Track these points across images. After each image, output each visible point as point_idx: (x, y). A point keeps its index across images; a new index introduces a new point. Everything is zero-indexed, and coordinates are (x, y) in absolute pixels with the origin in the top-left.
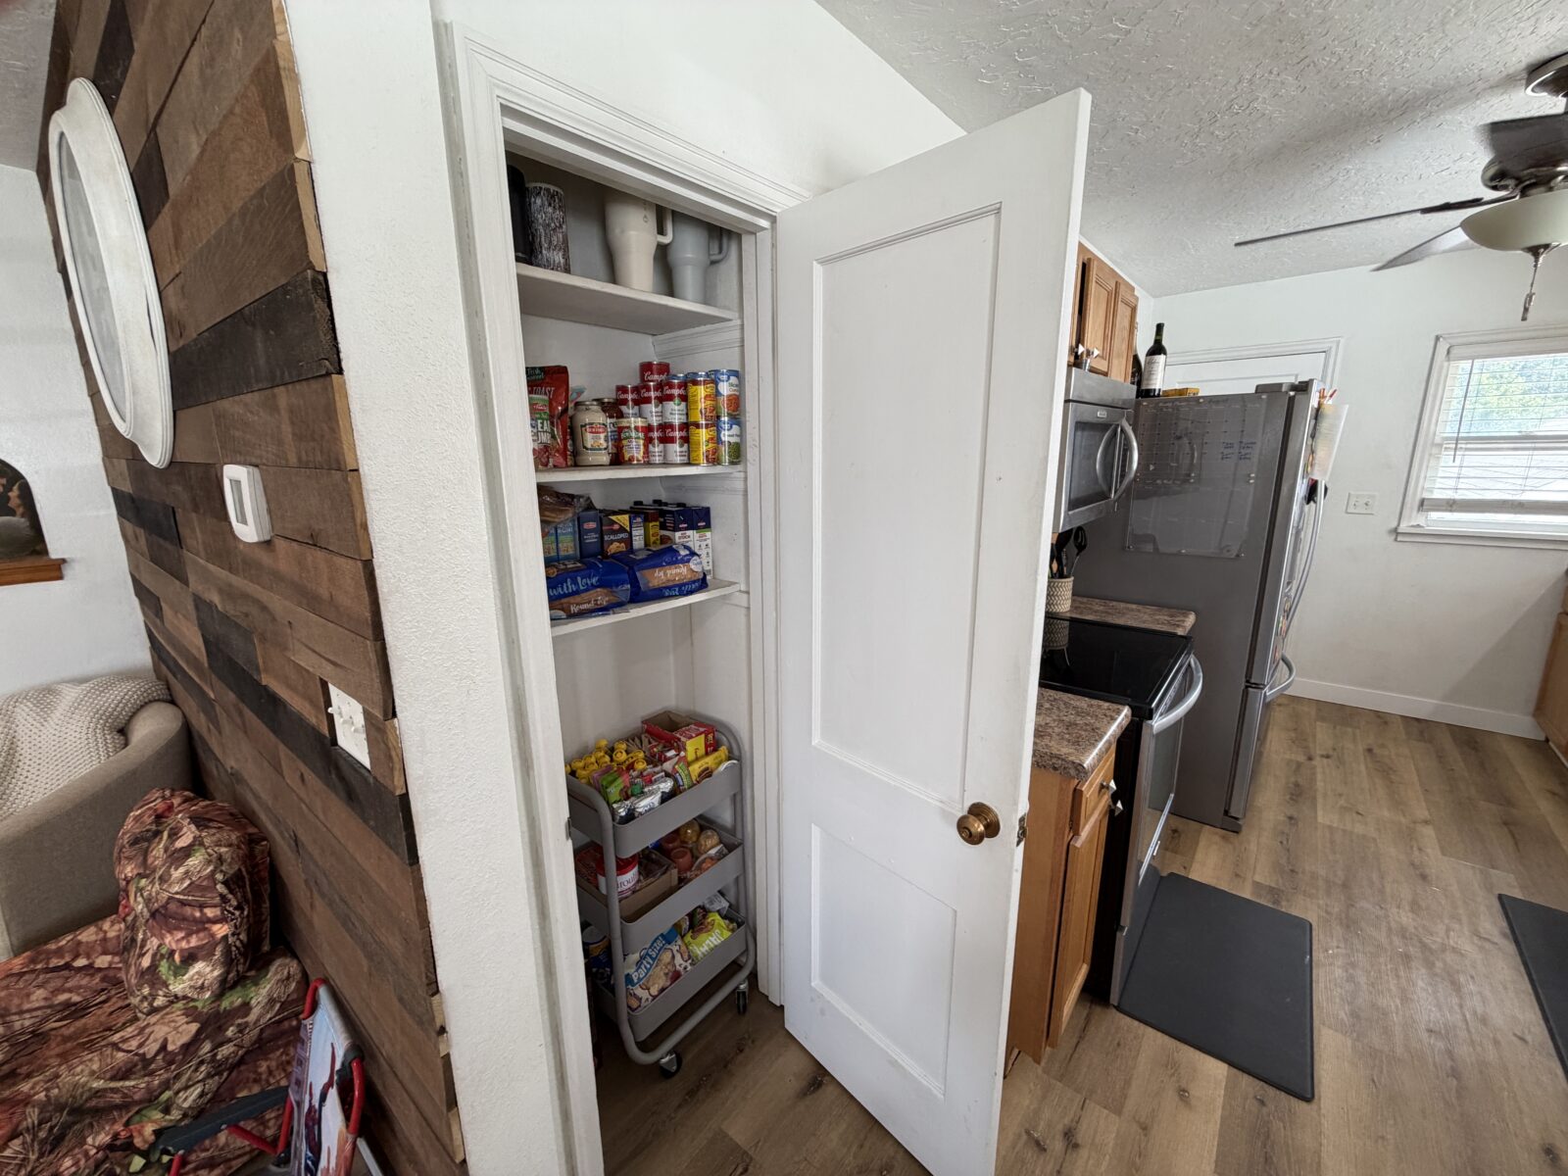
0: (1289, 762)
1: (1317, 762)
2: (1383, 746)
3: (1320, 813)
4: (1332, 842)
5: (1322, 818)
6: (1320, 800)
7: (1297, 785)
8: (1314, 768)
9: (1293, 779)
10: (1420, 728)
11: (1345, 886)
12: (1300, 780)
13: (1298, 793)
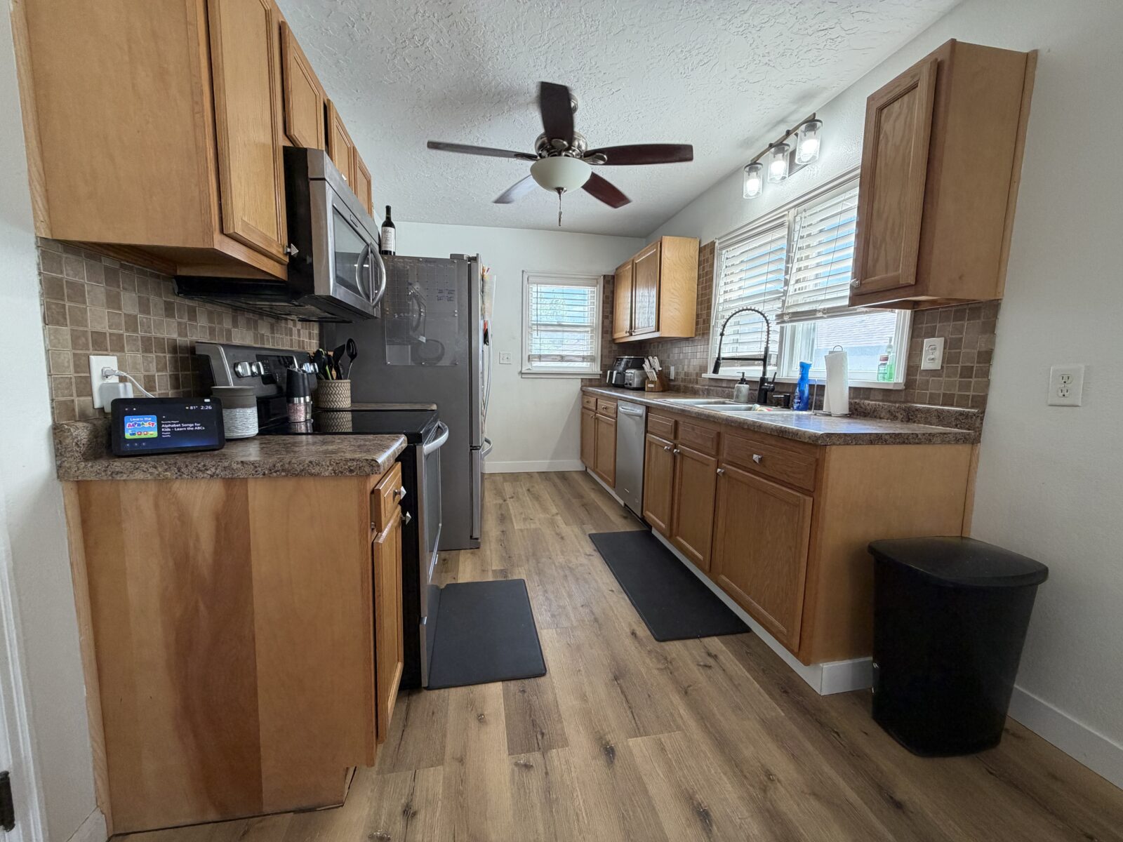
0: (496, 504)
1: (509, 502)
2: (533, 487)
3: (515, 524)
4: (524, 537)
5: (516, 527)
6: (513, 518)
7: (502, 515)
8: (507, 504)
9: (499, 513)
10: (545, 475)
11: (534, 554)
12: (503, 513)
13: (503, 518)
